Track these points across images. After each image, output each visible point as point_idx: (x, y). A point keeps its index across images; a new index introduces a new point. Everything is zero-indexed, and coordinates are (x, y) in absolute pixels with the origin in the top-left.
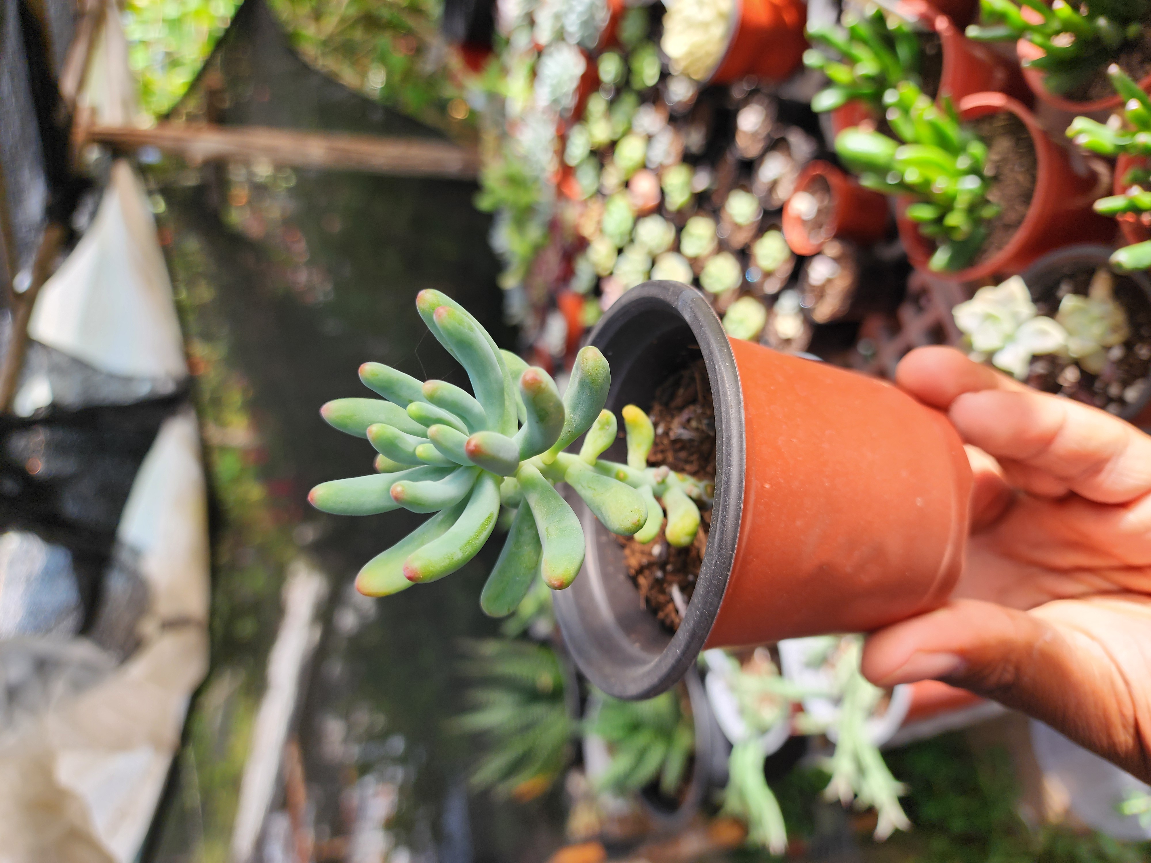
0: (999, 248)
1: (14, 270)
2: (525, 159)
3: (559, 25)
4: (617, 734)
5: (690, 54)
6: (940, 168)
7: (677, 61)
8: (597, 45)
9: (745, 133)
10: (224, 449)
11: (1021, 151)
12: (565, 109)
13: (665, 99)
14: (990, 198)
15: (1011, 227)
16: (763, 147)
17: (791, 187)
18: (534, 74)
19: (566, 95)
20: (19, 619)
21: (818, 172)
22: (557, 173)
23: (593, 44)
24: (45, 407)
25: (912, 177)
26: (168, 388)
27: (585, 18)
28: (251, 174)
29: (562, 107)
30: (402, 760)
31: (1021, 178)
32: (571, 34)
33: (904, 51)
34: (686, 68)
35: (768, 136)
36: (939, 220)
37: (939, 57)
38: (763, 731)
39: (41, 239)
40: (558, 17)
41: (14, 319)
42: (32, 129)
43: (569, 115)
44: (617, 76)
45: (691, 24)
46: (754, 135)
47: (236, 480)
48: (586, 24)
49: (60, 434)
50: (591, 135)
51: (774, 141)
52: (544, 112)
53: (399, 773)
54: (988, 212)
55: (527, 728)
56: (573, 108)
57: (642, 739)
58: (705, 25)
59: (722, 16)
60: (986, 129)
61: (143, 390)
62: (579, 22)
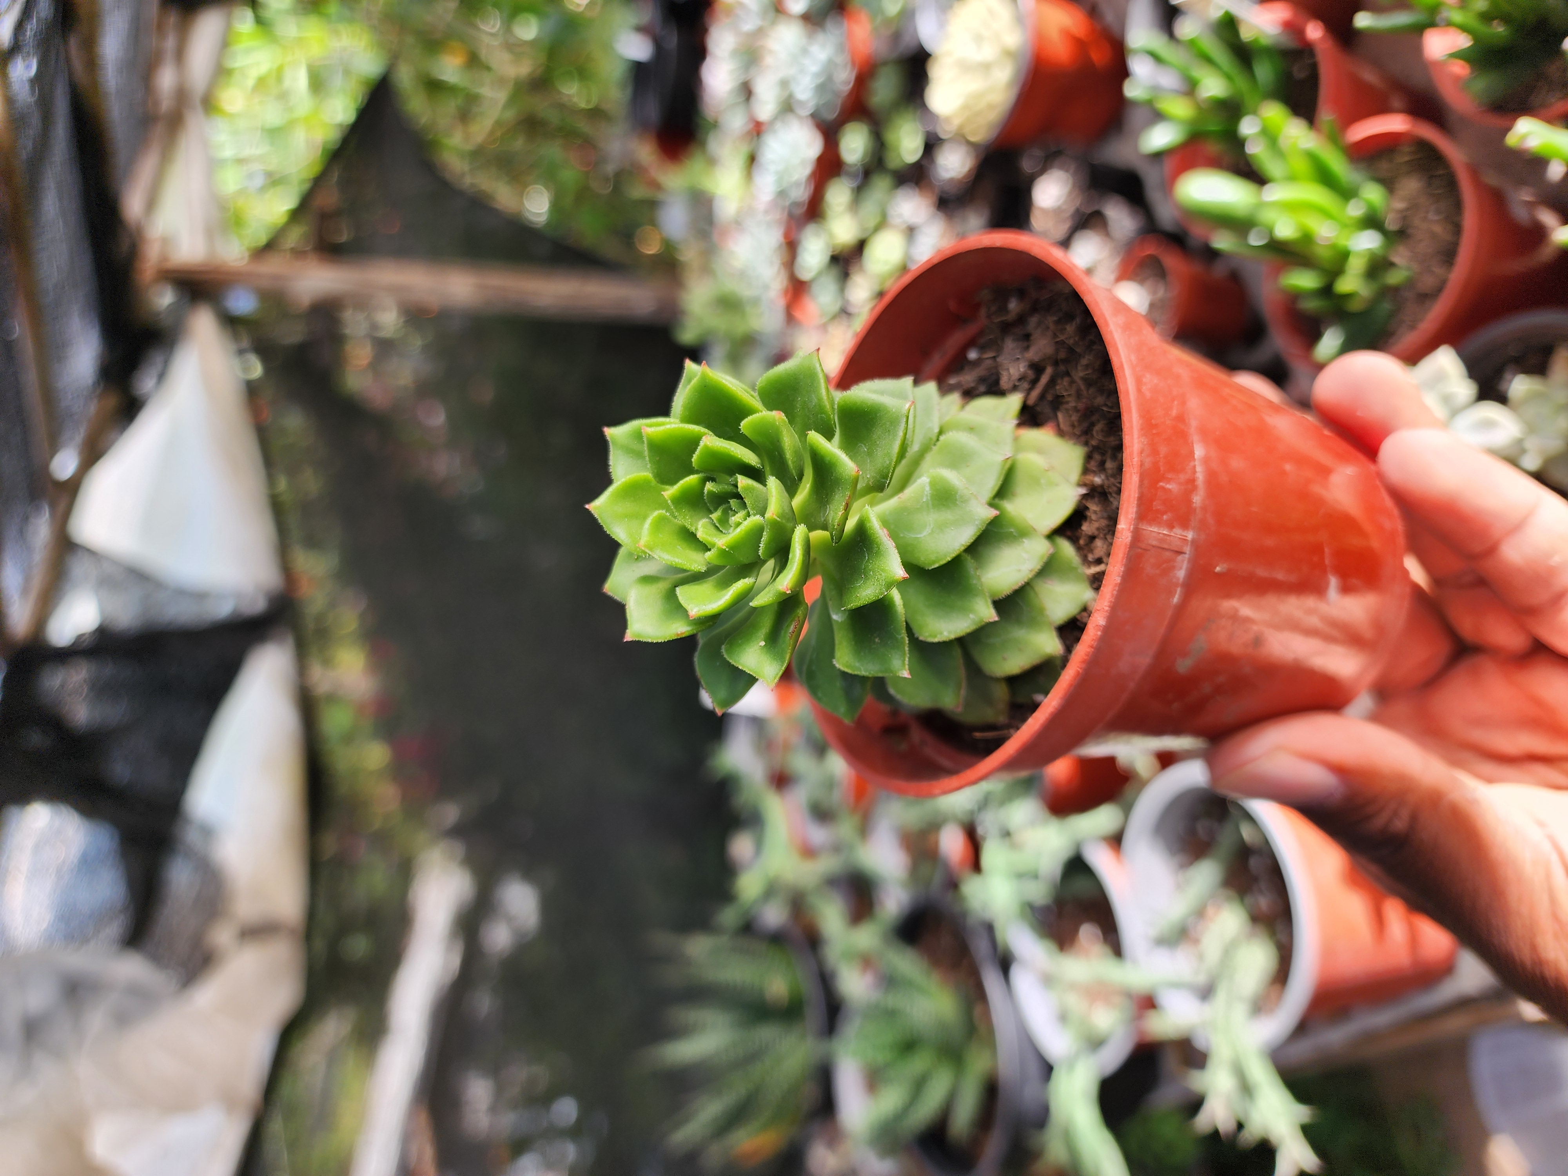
0: (1412, 327)
1: (54, 450)
2: (742, 275)
3: (786, 94)
4: (881, 1057)
5: (965, 107)
6: (1325, 213)
7: (948, 119)
8: (838, 116)
9: (1045, 211)
10: (332, 698)
11: (1436, 192)
12: (795, 204)
13: (932, 178)
14: (1396, 259)
15: (1426, 297)
16: (1070, 227)
17: (1112, 277)
18: (752, 160)
19: (797, 184)
20: (44, 926)
21: (1148, 253)
22: (786, 292)
23: (831, 115)
24: (90, 633)
25: (1285, 230)
26: (258, 605)
27: (820, 80)
28: (374, 326)
29: (791, 201)
30: (575, 1132)
31: (1438, 229)
32: (800, 103)
33: (1264, 71)
34: (961, 127)
35: (1077, 211)
36: (1327, 291)
37: (1313, 79)
38: (1095, 1043)
39: (93, 408)
40: (784, 84)
41: (53, 514)
42: (85, 265)
43: (800, 211)
44: (865, 154)
45: (966, 67)
46: (1057, 212)
47: (349, 738)
48: (821, 88)
49: (109, 670)
50: (831, 235)
51: (1085, 217)
52: (766, 212)
53: (570, 1151)
54: (1394, 278)
55: (752, 1057)
56: (807, 201)
57: (919, 1063)
58: (985, 67)
59: (1008, 54)
60: (1384, 166)
61: (223, 610)
62: (813, 85)
